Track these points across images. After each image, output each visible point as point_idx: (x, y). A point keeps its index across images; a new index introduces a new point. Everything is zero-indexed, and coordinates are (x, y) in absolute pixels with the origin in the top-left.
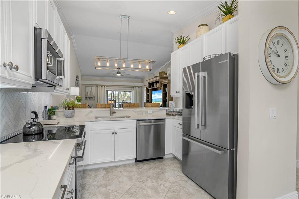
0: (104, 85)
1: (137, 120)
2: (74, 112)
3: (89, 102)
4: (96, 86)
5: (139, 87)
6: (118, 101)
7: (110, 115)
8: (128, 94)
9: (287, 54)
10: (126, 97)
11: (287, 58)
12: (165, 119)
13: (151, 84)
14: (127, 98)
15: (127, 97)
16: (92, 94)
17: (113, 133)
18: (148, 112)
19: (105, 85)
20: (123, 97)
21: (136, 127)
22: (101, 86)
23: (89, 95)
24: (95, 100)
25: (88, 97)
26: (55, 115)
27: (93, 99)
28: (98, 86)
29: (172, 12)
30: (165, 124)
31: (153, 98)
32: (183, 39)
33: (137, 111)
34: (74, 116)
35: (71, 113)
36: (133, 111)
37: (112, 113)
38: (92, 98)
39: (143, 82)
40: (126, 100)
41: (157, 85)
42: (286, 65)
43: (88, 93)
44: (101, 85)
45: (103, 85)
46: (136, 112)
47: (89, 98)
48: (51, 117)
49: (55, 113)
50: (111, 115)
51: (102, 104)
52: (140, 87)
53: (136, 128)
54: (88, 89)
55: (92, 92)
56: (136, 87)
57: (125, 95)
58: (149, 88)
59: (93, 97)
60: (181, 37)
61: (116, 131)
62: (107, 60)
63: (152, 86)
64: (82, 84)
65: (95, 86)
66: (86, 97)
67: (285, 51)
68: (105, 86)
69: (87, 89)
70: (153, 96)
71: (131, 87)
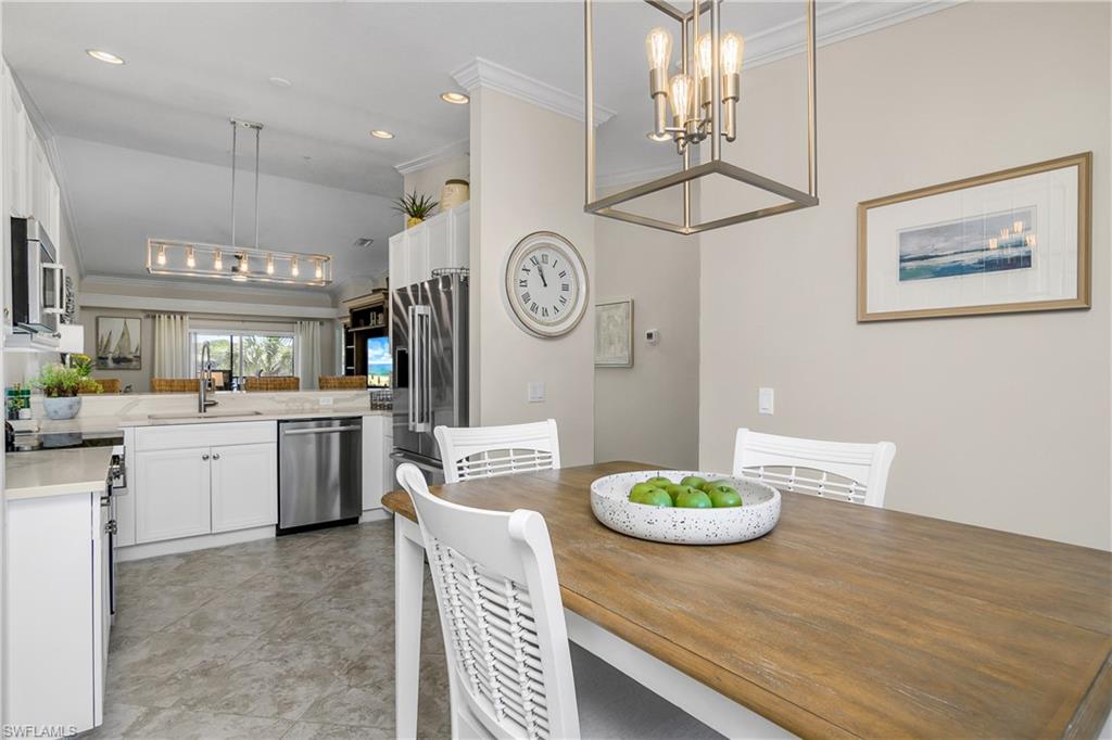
0: (182, 314)
1: (279, 422)
2: (79, 403)
3: (123, 377)
4: (148, 316)
5: (322, 321)
6: (241, 373)
7: (197, 410)
8: (286, 344)
9: (565, 280)
10: (278, 358)
11: (565, 288)
12: (361, 417)
13: (360, 316)
14: (282, 362)
15: (284, 357)
16: (129, 344)
17: (206, 458)
18: (318, 401)
19: (184, 313)
20: (264, 357)
21: (276, 440)
22: (169, 317)
23: (113, 347)
24: (140, 369)
25: (110, 356)
26: (29, 407)
27: (134, 363)
28: (152, 315)
29: (382, 134)
30: (360, 431)
31: (370, 362)
32: (418, 203)
33: (284, 399)
34: (77, 413)
35: (71, 407)
36: (272, 399)
37: (205, 406)
38: (126, 360)
39: (335, 305)
40: (278, 370)
41: (377, 318)
42: (563, 301)
43: (108, 341)
44: (169, 313)
45: (174, 313)
46: (283, 402)
47: (117, 361)
48: (17, 414)
49: (28, 402)
50: (200, 411)
51: (173, 381)
52: (327, 325)
53: (276, 444)
54: (112, 328)
55: (129, 339)
56: (311, 323)
57: (272, 351)
58: (354, 326)
59: (131, 357)
60: (414, 200)
61: (215, 451)
62: (188, 249)
63: (362, 321)
64: (82, 308)
65: (142, 315)
66: (101, 358)
67: (562, 274)
68: (186, 318)
69: (106, 326)
70: (371, 353)
71: (293, 321)
